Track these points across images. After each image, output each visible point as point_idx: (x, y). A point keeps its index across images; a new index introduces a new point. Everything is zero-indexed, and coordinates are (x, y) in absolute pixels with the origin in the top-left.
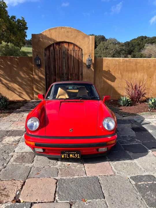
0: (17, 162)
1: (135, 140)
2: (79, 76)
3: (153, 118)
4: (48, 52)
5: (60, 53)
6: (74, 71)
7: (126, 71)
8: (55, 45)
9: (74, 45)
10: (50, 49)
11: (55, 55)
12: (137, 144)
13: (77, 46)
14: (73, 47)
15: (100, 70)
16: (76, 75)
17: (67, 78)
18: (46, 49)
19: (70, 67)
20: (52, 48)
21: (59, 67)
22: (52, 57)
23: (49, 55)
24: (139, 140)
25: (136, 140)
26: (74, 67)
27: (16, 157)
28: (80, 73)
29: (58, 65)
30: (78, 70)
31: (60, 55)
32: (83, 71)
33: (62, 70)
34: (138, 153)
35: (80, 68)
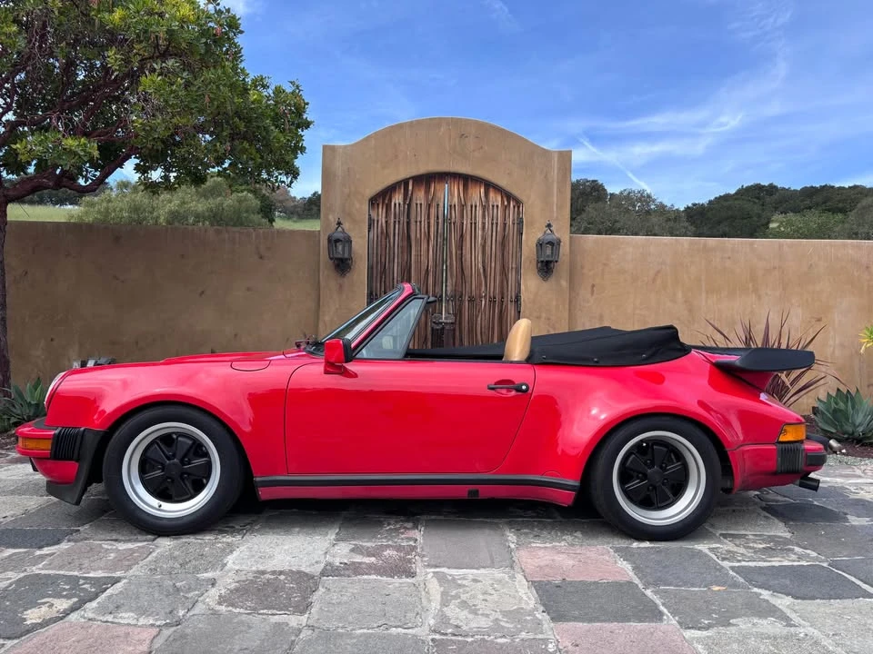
0: (233, 605)
1: (793, 550)
2: (507, 306)
3: (860, 477)
4: (382, 211)
5: (429, 218)
6: (483, 289)
7: (707, 292)
8: (410, 188)
9: (489, 185)
10: (390, 200)
11: (408, 223)
12: (805, 563)
13: (498, 189)
14: (483, 195)
15: (593, 286)
16: (492, 301)
17: (455, 315)
18: (373, 201)
19: (467, 272)
20: (398, 198)
21: (423, 273)
22: (396, 231)
23: (386, 222)
24: (808, 551)
25: (797, 549)
26: (484, 270)
27: (233, 586)
28: (511, 294)
29: (419, 262)
30: (502, 282)
31: (429, 223)
32: (522, 287)
33: (434, 285)
34: (818, 600)
35: (512, 276)
